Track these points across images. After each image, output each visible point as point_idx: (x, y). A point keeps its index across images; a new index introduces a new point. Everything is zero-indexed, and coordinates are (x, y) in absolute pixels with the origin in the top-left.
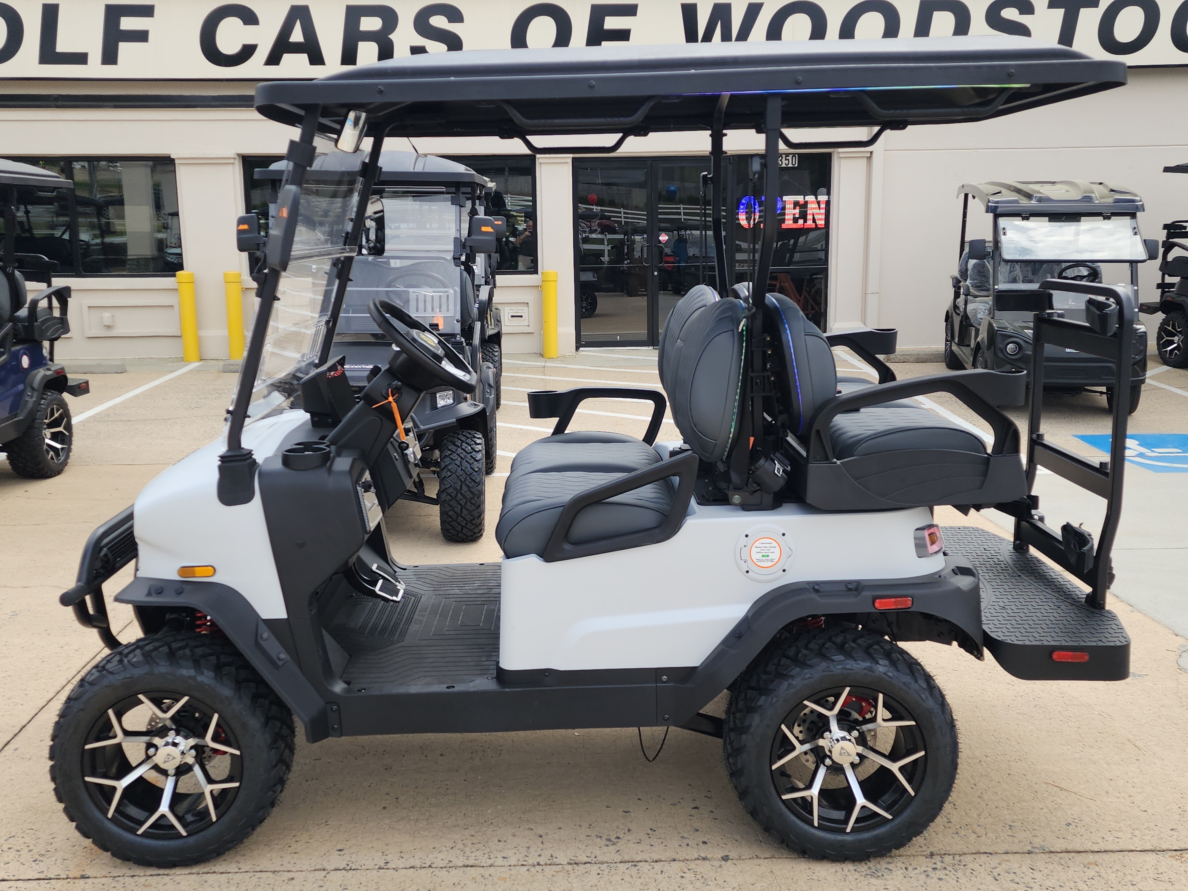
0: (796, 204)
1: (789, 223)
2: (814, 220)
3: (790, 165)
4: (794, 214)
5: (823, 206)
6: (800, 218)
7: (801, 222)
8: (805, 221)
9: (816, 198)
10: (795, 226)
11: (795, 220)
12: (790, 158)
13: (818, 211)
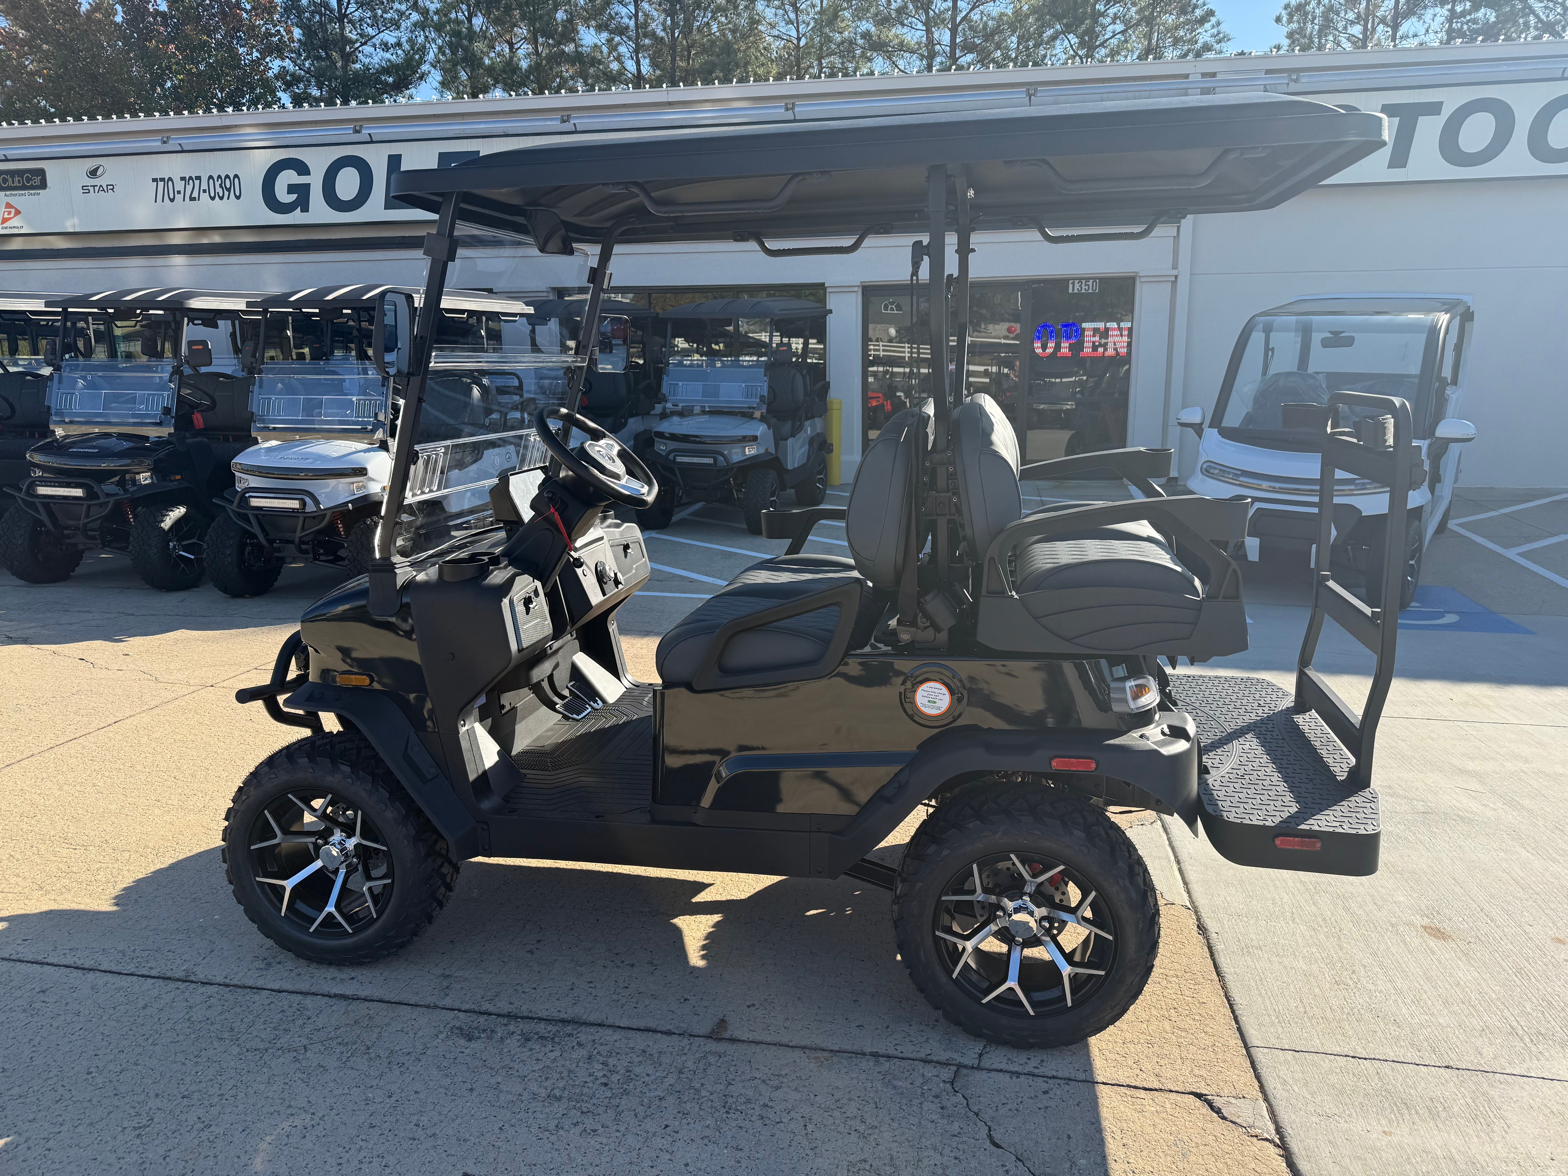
0: (1096, 331)
1: (1088, 350)
2: (1116, 349)
3: (1090, 291)
4: (1094, 343)
5: (1125, 333)
6: (1100, 345)
7: (1101, 350)
8: (1106, 350)
9: (1119, 325)
10: (1095, 354)
11: (1095, 348)
12: (1090, 283)
13: (1120, 339)
